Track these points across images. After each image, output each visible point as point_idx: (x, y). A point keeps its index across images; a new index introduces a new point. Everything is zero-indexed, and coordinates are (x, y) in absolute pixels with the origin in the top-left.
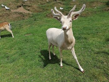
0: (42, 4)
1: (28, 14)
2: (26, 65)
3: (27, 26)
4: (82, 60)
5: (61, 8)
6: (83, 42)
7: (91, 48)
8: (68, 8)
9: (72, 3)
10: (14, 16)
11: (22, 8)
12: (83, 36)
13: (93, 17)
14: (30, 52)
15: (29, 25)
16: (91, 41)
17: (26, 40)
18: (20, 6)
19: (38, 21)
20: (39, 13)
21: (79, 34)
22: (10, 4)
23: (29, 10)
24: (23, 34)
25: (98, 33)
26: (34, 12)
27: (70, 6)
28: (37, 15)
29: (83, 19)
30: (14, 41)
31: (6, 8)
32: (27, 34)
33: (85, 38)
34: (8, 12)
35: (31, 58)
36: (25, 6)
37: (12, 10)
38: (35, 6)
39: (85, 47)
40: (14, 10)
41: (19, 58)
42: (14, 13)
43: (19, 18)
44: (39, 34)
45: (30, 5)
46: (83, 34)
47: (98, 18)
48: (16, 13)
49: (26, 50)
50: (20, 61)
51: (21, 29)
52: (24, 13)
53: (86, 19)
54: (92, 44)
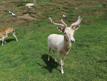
0: (46, 12)
1: (33, 20)
2: (28, 70)
3: (31, 32)
4: (84, 68)
5: (64, 16)
6: (86, 50)
7: (93, 56)
8: (71, 16)
9: (74, 11)
10: (19, 22)
11: (27, 14)
12: (85, 43)
13: (96, 24)
14: (32, 58)
15: (33, 31)
16: (93, 49)
17: (29, 45)
18: (26, 13)
19: (42, 27)
20: (43, 20)
21: (81, 41)
22: (16, 11)
23: (33, 17)
24: (27, 39)
25: (100, 41)
26: (38, 18)
27: (73, 14)
28: (41, 22)
29: (86, 27)
30: (18, 46)
32: (31, 39)
33: (87, 46)
34: (14, 18)
35: (32, 64)
36: (30, 13)
37: (18, 17)
38: (40, 13)
39: (87, 55)
40: (20, 17)
41: (21, 63)
42: (19, 19)
43: (24, 24)
44: (42, 40)
45: (35, 12)
46: (85, 41)
47: (100, 26)
48: (21, 19)
49: (28, 55)
50: (22, 66)
51: (25, 35)
52: (29, 19)
53: (88, 26)
54: (94, 52)
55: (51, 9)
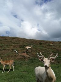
10: (19, 57)
15: (27, 65)
17: (21, 76)
18: (25, 52)
19: (34, 63)
20: (36, 58)
22: (19, 50)
23: (29, 55)
24: (21, 71)
26: (33, 57)
31: (16, 52)
32: (24, 71)
34: (16, 54)
36: (28, 52)
38: (34, 53)
48: (21, 55)
51: (21, 67)
52: (26, 56)
55: (43, 51)
